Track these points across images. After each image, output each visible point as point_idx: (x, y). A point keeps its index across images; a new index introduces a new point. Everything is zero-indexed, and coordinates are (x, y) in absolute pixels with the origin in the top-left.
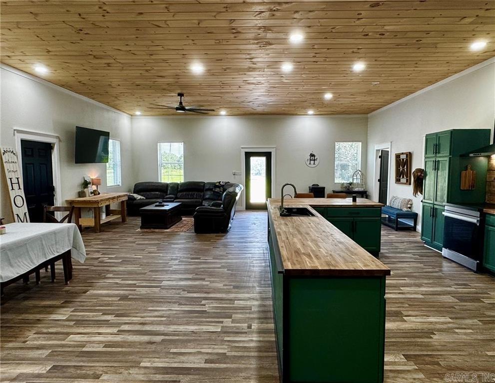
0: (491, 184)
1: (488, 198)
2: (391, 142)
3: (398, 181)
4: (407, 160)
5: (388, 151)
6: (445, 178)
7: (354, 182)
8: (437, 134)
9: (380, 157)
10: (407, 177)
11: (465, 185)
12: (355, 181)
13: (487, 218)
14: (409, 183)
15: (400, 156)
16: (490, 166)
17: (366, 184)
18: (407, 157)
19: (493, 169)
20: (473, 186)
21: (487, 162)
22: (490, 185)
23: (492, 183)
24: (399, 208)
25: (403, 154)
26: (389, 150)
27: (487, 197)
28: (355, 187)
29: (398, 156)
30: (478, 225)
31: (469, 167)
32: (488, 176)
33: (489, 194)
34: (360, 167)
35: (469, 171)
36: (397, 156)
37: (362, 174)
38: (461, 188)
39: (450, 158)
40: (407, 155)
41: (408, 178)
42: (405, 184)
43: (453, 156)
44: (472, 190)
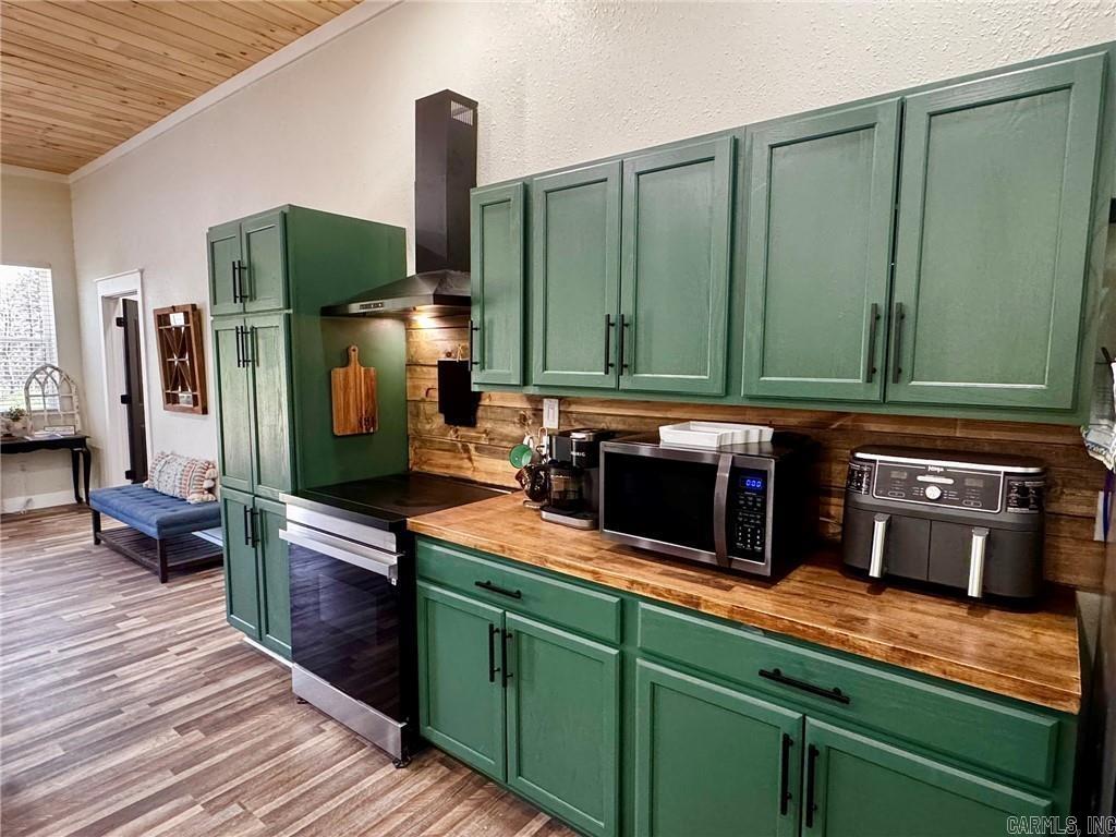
0: (418, 408)
1: (416, 453)
2: (142, 272)
3: (171, 399)
4: (188, 329)
5: (136, 302)
6: (280, 395)
7: (33, 408)
8: (240, 224)
9: (120, 322)
10: (194, 389)
11: (346, 420)
12: (36, 405)
13: (420, 556)
14: (199, 408)
15: (167, 316)
16: (413, 350)
17: (83, 411)
18: (187, 321)
19: (421, 361)
20: (371, 421)
21: (404, 338)
22: (418, 415)
23: (421, 405)
24: (177, 493)
25: (174, 309)
26: (138, 298)
27: (411, 455)
28: (39, 423)
29: (162, 319)
30: (394, 582)
31: (354, 355)
32: (409, 384)
33: (417, 444)
34: (55, 355)
35: (356, 369)
36: (159, 317)
37: (67, 379)
38: (336, 432)
39: (288, 316)
40: (186, 314)
41: (198, 393)
42: (192, 411)
43: (297, 312)
44: (368, 434)
